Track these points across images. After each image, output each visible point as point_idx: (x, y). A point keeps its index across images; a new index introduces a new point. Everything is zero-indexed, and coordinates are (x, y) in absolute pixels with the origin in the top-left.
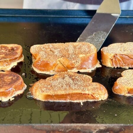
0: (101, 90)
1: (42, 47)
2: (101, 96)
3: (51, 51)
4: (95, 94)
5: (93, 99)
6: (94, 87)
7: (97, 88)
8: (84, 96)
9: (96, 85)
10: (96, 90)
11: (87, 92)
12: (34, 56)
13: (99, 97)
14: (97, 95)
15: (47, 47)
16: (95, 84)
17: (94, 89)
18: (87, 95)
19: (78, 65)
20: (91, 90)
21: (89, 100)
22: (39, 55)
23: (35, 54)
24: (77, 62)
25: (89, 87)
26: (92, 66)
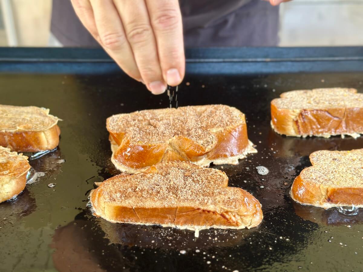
0: (244, 204)
1: (129, 119)
2: (244, 218)
3: (150, 124)
4: (230, 213)
5: (225, 224)
6: (229, 198)
7: (235, 200)
8: (204, 215)
9: (235, 194)
10: (234, 203)
11: (211, 208)
12: (114, 138)
13: (240, 221)
14: (234, 216)
15: (140, 118)
16: (232, 190)
17: (228, 202)
18: (211, 213)
19: (212, 147)
20: (221, 203)
21: (215, 227)
22: (127, 134)
23: (117, 134)
24: (208, 142)
25: (217, 197)
26: (239, 151)
